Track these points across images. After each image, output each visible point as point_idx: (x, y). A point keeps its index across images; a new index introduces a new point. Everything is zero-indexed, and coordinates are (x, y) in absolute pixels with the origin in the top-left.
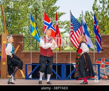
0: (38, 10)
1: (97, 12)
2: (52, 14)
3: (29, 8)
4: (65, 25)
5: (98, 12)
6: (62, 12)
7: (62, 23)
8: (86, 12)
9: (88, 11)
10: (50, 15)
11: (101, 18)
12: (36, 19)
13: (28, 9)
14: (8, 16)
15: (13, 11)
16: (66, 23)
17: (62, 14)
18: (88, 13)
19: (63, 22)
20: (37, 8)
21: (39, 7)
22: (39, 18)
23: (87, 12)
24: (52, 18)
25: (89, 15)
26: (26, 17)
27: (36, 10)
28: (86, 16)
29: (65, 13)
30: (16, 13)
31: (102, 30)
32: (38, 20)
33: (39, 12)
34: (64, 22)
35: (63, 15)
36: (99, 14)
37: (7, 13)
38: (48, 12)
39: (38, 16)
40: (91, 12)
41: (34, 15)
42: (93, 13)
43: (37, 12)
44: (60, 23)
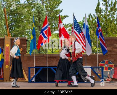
0: (41, 13)
1: (100, 15)
2: (55, 17)
3: (32, 11)
4: (68, 27)
6: (65, 15)
7: (65, 26)
8: (89, 14)
9: (91, 14)
10: (53, 18)
11: (104, 20)
12: (39, 22)
14: (11, 19)
15: (16, 15)
16: (69, 26)
17: (65, 17)
18: (91, 16)
19: (66, 24)
20: (40, 11)
21: (42, 10)
22: (42, 21)
23: (90, 14)
24: (55, 21)
25: (92, 18)
26: (29, 20)
27: (39, 13)
28: (90, 18)
29: (68, 16)
30: (19, 17)
31: (105, 32)
32: (41, 23)
33: (42, 15)
34: (68, 25)
35: (66, 18)
36: (102, 16)
37: (10, 16)
38: (51, 15)
39: (41, 19)
40: (94, 15)
41: (37, 18)
42: (96, 15)
43: (40, 15)
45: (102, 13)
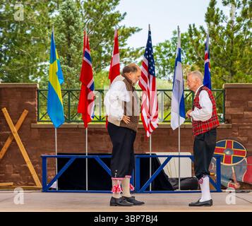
0: (73, 23)
1: (216, 27)
2: (109, 32)
3: (51, 16)
4: (139, 57)
5: (219, 28)
7: (131, 54)
8: (190, 26)
9: (194, 26)
10: (103, 35)
11: (226, 41)
12: (69, 45)
13: (49, 19)
15: (12, 25)
16: (142, 54)
17: (133, 30)
18: (195, 29)
19: (135, 50)
20: (71, 19)
21: (76, 16)
22: (75, 42)
23: (192, 26)
24: (107, 41)
25: (197, 34)
26: (44, 39)
27: (69, 22)
28: (191, 36)
29: (139, 30)
30: (19, 30)
32: (73, 47)
33: (76, 28)
34: (138, 50)
35: (133, 33)
36: (220, 31)
38: (98, 26)
39: (73, 38)
40: (201, 28)
41: (63, 34)
42: (206, 28)
43: (71, 27)
44: (128, 53)
45: (220, 24)
